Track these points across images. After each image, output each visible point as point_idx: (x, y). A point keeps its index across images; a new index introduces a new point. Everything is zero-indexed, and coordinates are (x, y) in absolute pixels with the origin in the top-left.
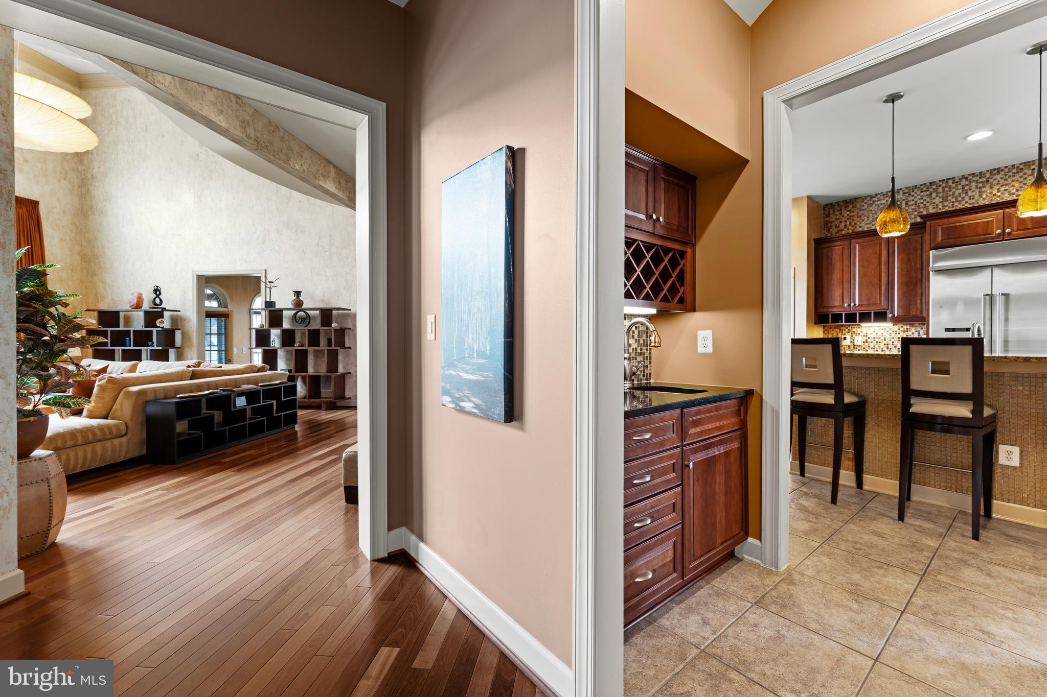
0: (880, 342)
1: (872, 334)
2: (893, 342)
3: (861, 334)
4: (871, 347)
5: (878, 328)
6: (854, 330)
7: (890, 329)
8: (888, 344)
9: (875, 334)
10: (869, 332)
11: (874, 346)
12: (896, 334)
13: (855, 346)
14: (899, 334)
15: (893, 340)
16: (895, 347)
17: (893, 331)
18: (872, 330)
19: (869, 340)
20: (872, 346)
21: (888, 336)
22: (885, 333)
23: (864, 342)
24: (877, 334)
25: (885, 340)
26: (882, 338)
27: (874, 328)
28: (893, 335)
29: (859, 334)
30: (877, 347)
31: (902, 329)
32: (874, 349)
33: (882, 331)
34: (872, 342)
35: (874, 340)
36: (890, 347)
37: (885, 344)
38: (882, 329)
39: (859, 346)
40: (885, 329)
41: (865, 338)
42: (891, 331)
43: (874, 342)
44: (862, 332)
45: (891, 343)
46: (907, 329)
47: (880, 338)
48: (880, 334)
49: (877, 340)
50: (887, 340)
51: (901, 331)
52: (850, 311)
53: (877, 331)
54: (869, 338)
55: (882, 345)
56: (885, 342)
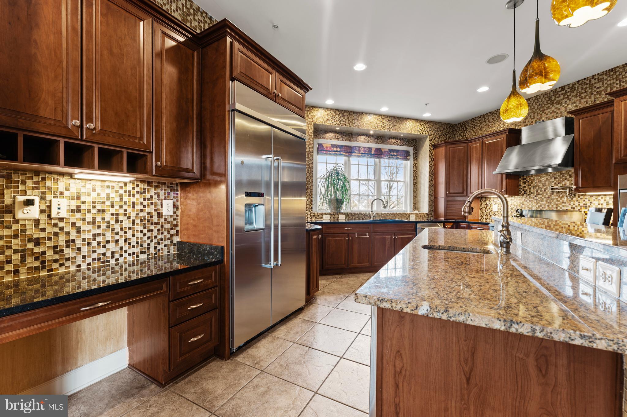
0: (104, 211)
1: (89, 194)
2: (125, 210)
3: (66, 194)
4: (88, 220)
5: (100, 183)
6: (48, 184)
7: (121, 188)
8: (117, 214)
9: (94, 194)
10: (83, 190)
11: (94, 219)
12: (129, 196)
13: (51, 219)
14: (134, 196)
15: (125, 207)
16: (129, 218)
17: (125, 192)
18: (89, 185)
19: (83, 207)
20: (89, 218)
21: (117, 199)
22: (113, 195)
23: (73, 211)
24: (99, 195)
25: (112, 207)
26: (108, 203)
27: (93, 183)
28: (126, 199)
29: (62, 194)
30: (99, 219)
31: (138, 189)
32: (94, 223)
33: (108, 191)
34: (89, 211)
35: (94, 207)
36: (120, 218)
37: (112, 214)
38: (108, 187)
39: (61, 219)
40: (113, 187)
41: (74, 204)
42: (121, 192)
43: (94, 211)
44: (67, 189)
45: (121, 211)
46: (145, 189)
47: (104, 203)
48: (103, 195)
49: (99, 207)
50: (117, 207)
51: (138, 192)
52: (81, 140)
53: (99, 190)
54: (83, 203)
55: (108, 217)
56: (113, 211)
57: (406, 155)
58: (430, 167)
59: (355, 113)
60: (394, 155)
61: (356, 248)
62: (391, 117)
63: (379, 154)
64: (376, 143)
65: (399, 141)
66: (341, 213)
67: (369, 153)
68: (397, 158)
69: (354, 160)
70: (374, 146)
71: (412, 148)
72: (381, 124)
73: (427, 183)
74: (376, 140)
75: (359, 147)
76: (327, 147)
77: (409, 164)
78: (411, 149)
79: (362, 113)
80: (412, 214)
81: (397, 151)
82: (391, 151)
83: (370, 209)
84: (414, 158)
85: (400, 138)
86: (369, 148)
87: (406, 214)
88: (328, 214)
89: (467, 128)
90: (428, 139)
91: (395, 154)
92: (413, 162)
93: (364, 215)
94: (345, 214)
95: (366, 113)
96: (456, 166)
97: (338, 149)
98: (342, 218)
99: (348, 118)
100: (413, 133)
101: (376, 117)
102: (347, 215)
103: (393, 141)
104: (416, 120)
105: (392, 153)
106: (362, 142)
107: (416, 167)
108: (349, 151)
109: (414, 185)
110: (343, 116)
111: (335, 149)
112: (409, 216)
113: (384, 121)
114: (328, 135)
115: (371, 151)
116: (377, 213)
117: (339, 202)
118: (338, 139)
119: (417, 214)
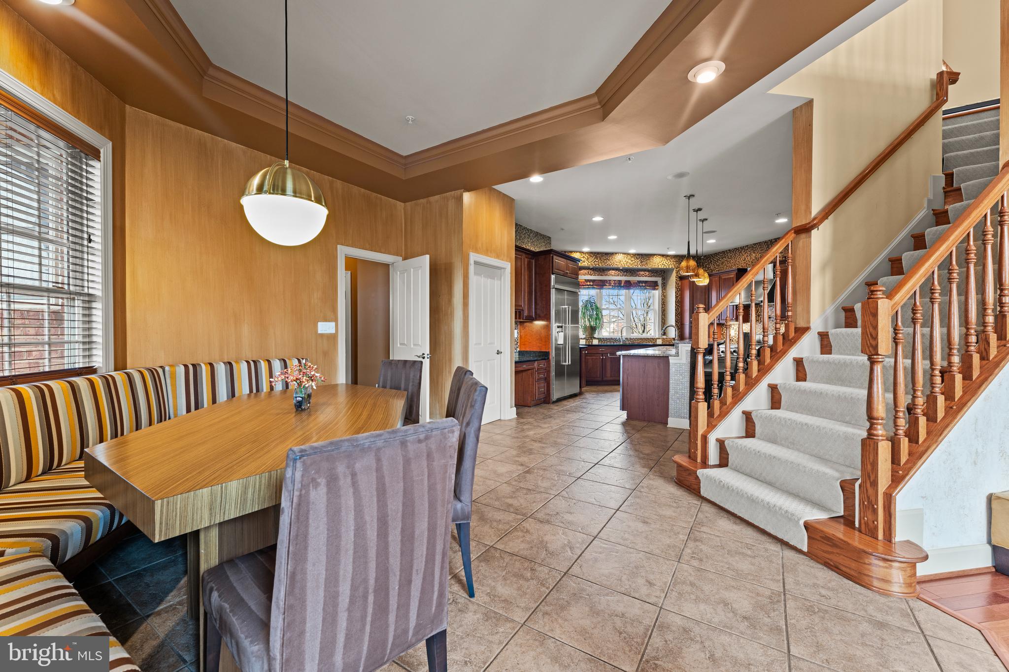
57: (654, 285)
58: (676, 297)
59: (607, 254)
60: (642, 286)
61: (608, 365)
62: (638, 255)
63: (628, 285)
64: (625, 276)
65: (647, 273)
66: (595, 338)
67: (619, 285)
68: (646, 289)
69: (605, 292)
70: (624, 278)
71: (661, 278)
72: (630, 261)
73: (674, 311)
74: (625, 273)
75: (610, 281)
76: (581, 282)
77: (657, 294)
78: (659, 280)
79: (612, 254)
80: (659, 339)
81: (646, 282)
82: (639, 282)
83: (620, 335)
84: (662, 287)
85: (648, 271)
86: (619, 281)
87: (653, 339)
88: (584, 339)
89: (711, 261)
90: (675, 272)
91: (644, 285)
92: (661, 292)
93: (615, 340)
94: (598, 339)
95: (616, 253)
96: (699, 297)
97: (591, 283)
98: (595, 342)
99: (600, 259)
100: (660, 267)
101: (626, 256)
102: (599, 339)
103: (643, 273)
104: (663, 256)
105: (641, 285)
106: (613, 277)
107: (664, 296)
108: (601, 284)
109: (662, 312)
110: (596, 258)
111: (588, 283)
112: (656, 341)
113: (633, 259)
114: (582, 271)
115: (621, 284)
116: (626, 338)
117: (593, 329)
118: (591, 275)
119: (664, 339)
